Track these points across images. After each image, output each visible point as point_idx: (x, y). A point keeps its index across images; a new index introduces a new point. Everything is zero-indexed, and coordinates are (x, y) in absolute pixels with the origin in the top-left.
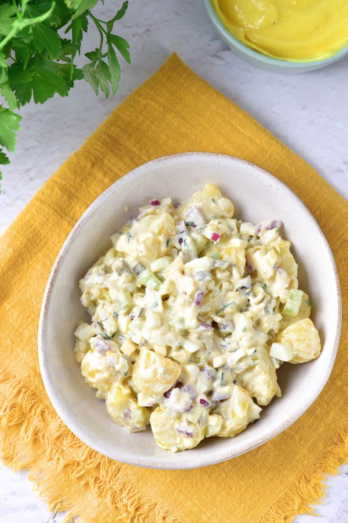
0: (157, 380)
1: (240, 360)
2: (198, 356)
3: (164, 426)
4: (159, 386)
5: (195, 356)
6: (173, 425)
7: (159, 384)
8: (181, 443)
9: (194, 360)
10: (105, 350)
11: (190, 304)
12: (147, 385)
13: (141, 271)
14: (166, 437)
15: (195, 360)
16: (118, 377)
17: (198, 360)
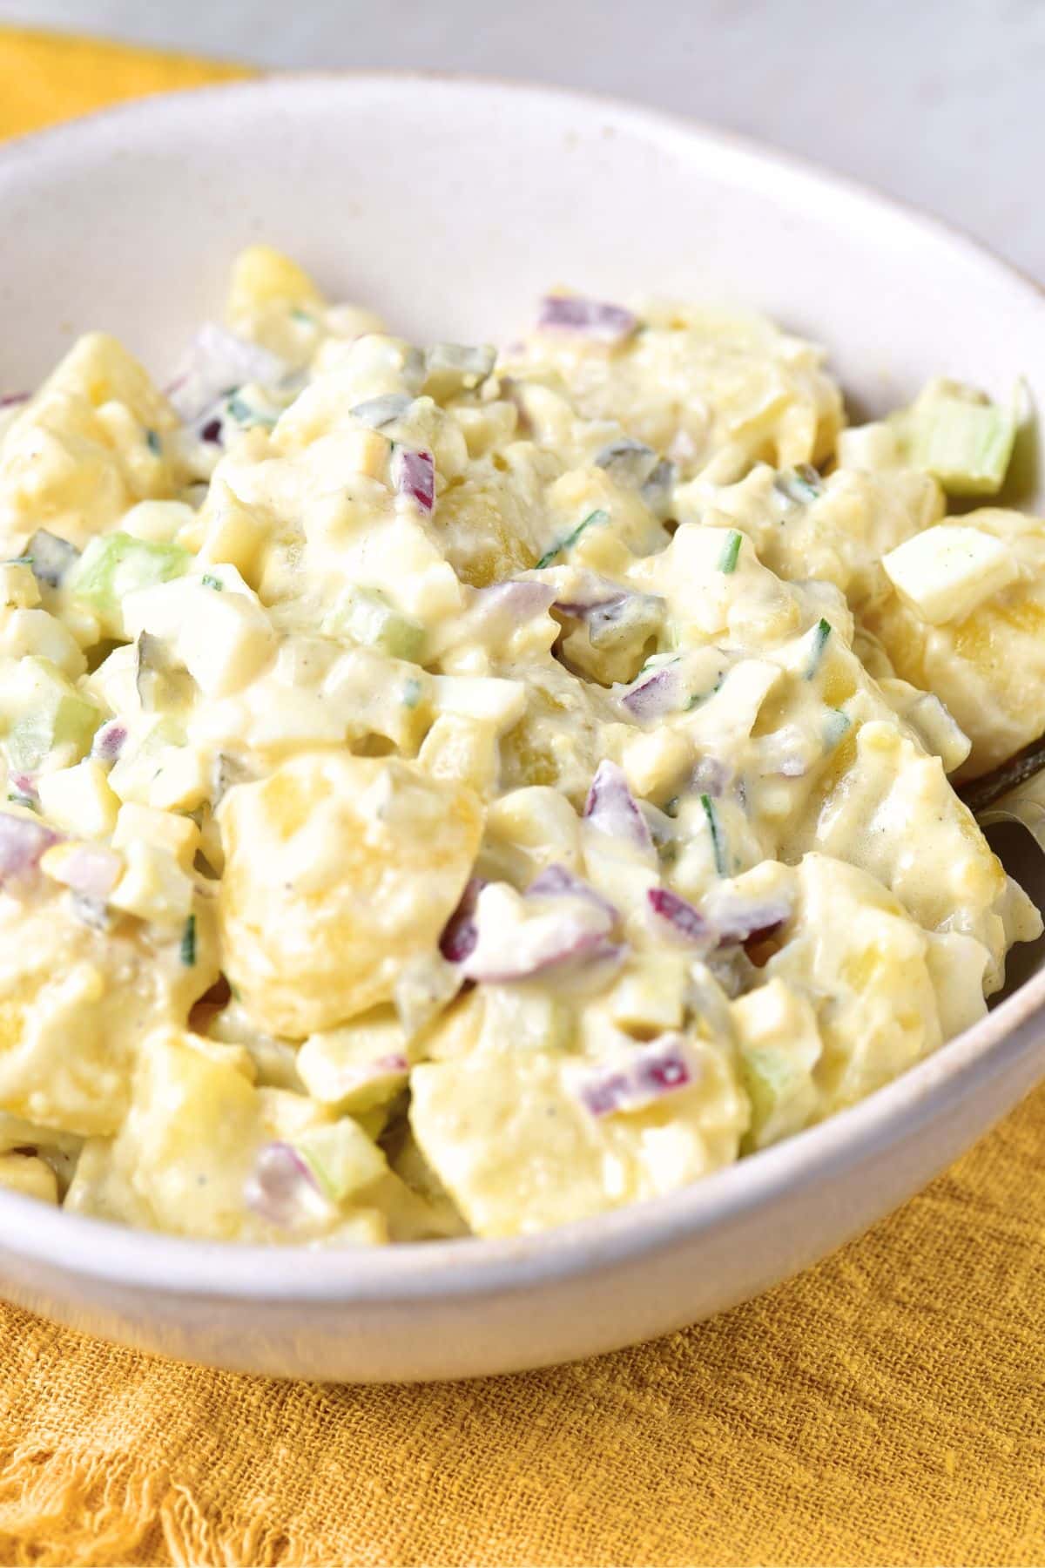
0: (374, 855)
1: (763, 724)
2: (535, 743)
3: (504, 1115)
4: (397, 888)
5: (517, 748)
6: (550, 1085)
7: (390, 876)
8: (632, 1183)
9: (523, 771)
10: (32, 856)
11: (383, 506)
12: (328, 912)
13: (65, 565)
14: (542, 1179)
15: (530, 770)
16: (153, 983)
17: (544, 763)
